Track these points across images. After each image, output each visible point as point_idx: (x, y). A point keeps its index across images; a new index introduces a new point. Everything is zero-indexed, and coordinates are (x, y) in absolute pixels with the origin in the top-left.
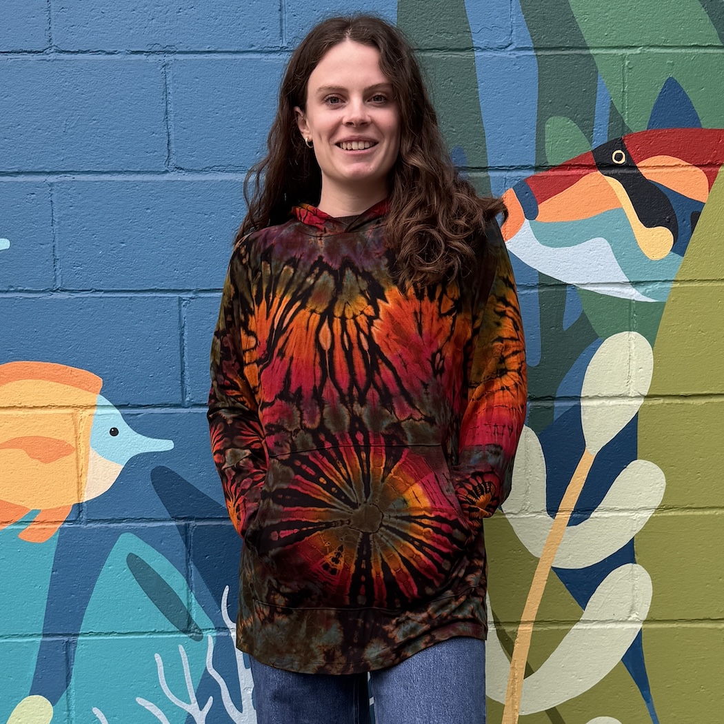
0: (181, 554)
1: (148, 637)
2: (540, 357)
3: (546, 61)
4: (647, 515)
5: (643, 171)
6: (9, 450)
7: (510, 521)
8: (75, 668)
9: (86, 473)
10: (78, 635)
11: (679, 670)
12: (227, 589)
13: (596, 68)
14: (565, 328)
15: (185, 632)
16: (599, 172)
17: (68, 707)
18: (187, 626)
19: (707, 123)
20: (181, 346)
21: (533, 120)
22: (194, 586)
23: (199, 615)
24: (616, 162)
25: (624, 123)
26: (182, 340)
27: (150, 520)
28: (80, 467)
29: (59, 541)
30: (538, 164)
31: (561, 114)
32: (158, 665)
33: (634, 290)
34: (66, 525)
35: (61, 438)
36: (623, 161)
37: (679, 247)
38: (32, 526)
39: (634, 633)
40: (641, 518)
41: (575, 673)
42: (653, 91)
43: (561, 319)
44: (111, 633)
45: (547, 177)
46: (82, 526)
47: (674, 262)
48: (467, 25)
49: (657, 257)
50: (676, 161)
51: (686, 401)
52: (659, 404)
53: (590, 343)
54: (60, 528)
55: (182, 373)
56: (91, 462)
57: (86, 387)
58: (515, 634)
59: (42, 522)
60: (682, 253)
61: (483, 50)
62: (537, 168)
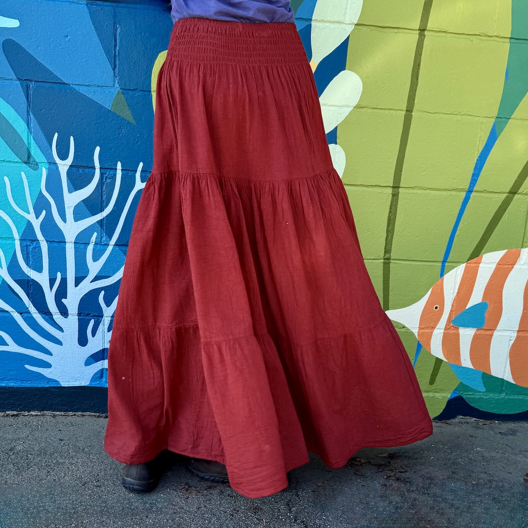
0: (24, 106)
12: (56, 135)
15: (26, 163)
18: (28, 160)
22: (32, 130)
23: (37, 154)
32: (7, 185)
40: (344, 112)
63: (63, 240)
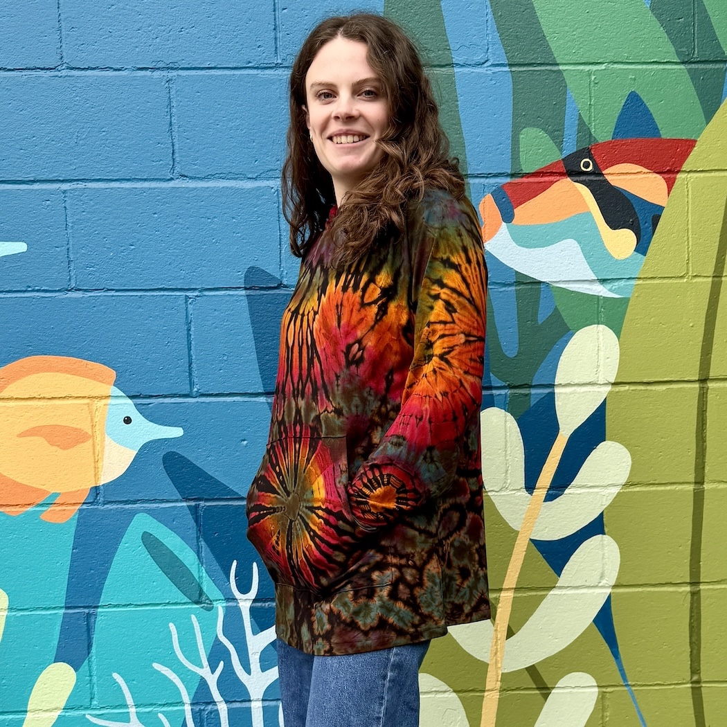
0: (193, 532)
1: (163, 608)
2: (517, 349)
3: (520, 77)
4: (616, 490)
5: (608, 178)
6: (30, 438)
7: (492, 498)
8: (95, 637)
9: (102, 458)
10: (97, 607)
11: (644, 630)
12: (235, 563)
13: (566, 83)
14: (540, 322)
15: (197, 603)
16: (569, 179)
17: (90, 673)
18: (198, 597)
19: (666, 133)
20: (188, 341)
21: (509, 132)
22: (204, 561)
23: (209, 587)
24: (584, 170)
25: (591, 135)
26: (189, 335)
27: (163, 501)
28: (97, 453)
29: (78, 522)
30: (513, 172)
31: (534, 126)
32: (173, 634)
33: (602, 286)
34: (85, 507)
35: (78, 427)
36: (590, 168)
37: (642, 247)
38: (52, 508)
39: (604, 597)
40: (610, 494)
41: (551, 633)
42: (617, 104)
43: (536, 313)
44: (128, 605)
45: (522, 183)
46: (99, 507)
47: (637, 261)
48: (446, 43)
49: (622, 257)
50: (639, 168)
51: (649, 388)
52: (625, 391)
53: (562, 337)
54: (79, 510)
55: (190, 366)
56: (106, 448)
57: (101, 379)
58: (497, 600)
59: (62, 504)
60: (644, 253)
61: (462, 66)
62: (512, 175)
63: (246, 699)
